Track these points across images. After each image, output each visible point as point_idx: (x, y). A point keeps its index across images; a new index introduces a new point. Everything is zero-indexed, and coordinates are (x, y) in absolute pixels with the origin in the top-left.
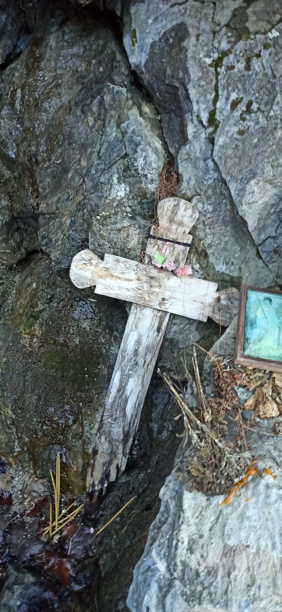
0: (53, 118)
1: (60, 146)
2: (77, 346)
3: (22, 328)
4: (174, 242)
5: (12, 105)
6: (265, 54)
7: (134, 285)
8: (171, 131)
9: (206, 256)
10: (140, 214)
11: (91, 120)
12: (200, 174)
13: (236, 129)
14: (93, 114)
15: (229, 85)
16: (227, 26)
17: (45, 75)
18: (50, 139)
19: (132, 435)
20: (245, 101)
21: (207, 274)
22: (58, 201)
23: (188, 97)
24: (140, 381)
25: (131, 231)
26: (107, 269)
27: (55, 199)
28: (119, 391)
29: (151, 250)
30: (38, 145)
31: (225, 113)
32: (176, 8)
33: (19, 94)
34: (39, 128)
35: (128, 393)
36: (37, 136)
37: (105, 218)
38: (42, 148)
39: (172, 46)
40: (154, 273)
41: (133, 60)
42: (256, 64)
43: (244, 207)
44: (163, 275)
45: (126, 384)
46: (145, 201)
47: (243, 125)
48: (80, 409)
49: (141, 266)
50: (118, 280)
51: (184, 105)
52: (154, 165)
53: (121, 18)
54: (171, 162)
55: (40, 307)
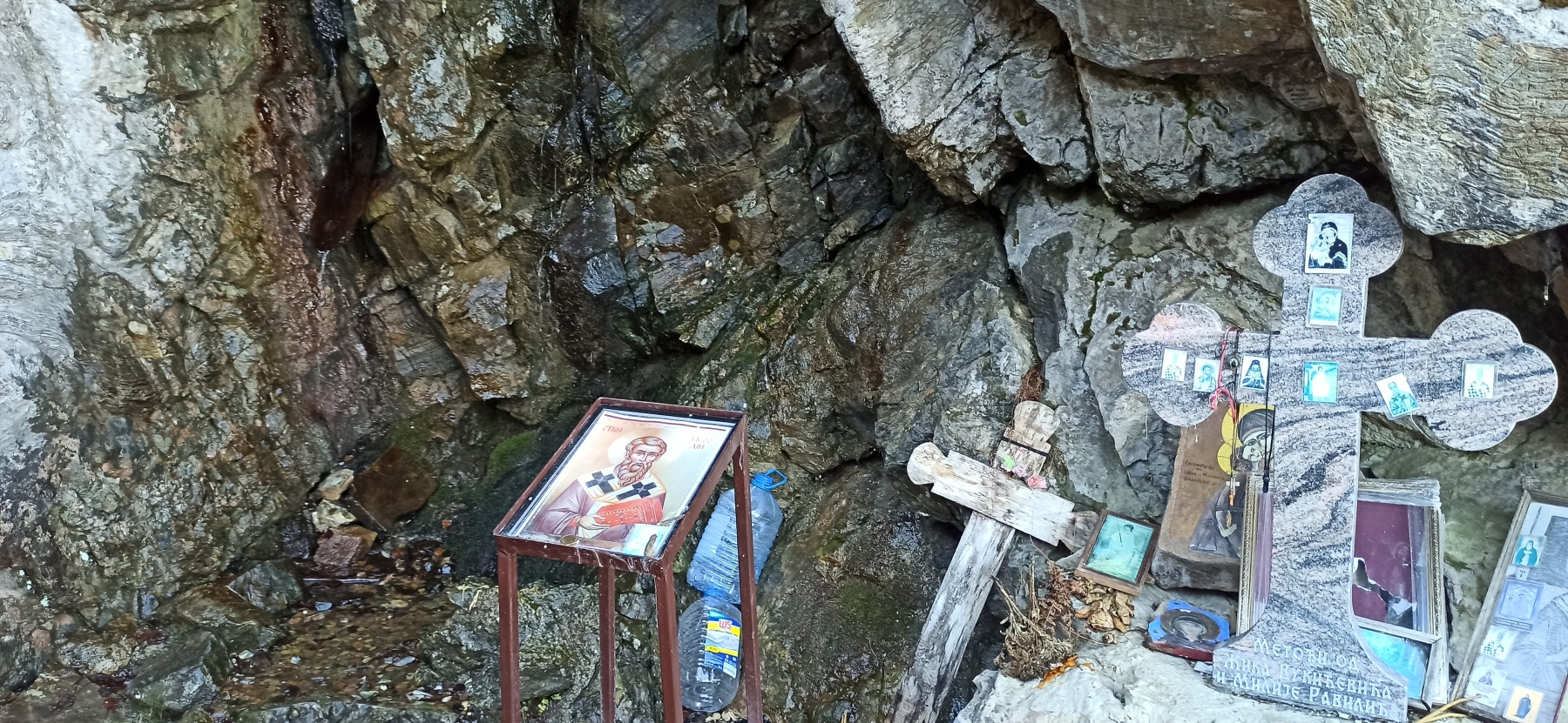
0: (912, 306)
1: (915, 336)
2: (890, 581)
3: (819, 553)
4: (1030, 448)
5: (866, 286)
6: (1147, 276)
7: (978, 489)
8: (1043, 335)
9: (1066, 472)
10: (995, 416)
11: (955, 314)
12: (1069, 383)
13: (1110, 342)
14: (959, 307)
15: (1107, 299)
16: (1110, 245)
17: (909, 261)
18: (904, 328)
19: (949, 682)
20: (1123, 316)
21: (1065, 491)
22: (904, 392)
23: (1063, 304)
24: (969, 610)
25: (983, 431)
26: (950, 467)
27: (902, 389)
28: (941, 619)
29: (1002, 452)
30: (888, 332)
31: (1100, 325)
32: (1064, 218)
33: (876, 276)
34: (893, 314)
35: (951, 623)
36: (889, 323)
37: (956, 414)
38: (893, 336)
39: (1054, 254)
40: (1003, 479)
41: (1012, 260)
42: (1136, 284)
43: (1112, 422)
44: (1012, 483)
45: (952, 611)
46: (1003, 402)
47: (1118, 340)
48: (882, 661)
49: (989, 469)
50: (960, 481)
51: (1059, 312)
52: (1018, 367)
53: (1006, 216)
54: (1038, 366)
55: (850, 527)
